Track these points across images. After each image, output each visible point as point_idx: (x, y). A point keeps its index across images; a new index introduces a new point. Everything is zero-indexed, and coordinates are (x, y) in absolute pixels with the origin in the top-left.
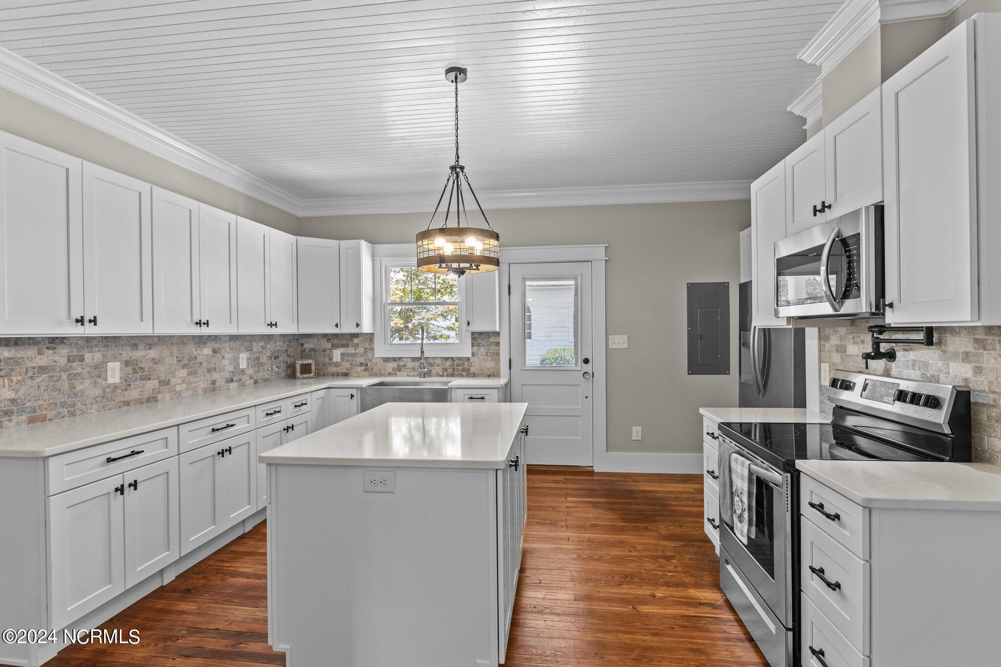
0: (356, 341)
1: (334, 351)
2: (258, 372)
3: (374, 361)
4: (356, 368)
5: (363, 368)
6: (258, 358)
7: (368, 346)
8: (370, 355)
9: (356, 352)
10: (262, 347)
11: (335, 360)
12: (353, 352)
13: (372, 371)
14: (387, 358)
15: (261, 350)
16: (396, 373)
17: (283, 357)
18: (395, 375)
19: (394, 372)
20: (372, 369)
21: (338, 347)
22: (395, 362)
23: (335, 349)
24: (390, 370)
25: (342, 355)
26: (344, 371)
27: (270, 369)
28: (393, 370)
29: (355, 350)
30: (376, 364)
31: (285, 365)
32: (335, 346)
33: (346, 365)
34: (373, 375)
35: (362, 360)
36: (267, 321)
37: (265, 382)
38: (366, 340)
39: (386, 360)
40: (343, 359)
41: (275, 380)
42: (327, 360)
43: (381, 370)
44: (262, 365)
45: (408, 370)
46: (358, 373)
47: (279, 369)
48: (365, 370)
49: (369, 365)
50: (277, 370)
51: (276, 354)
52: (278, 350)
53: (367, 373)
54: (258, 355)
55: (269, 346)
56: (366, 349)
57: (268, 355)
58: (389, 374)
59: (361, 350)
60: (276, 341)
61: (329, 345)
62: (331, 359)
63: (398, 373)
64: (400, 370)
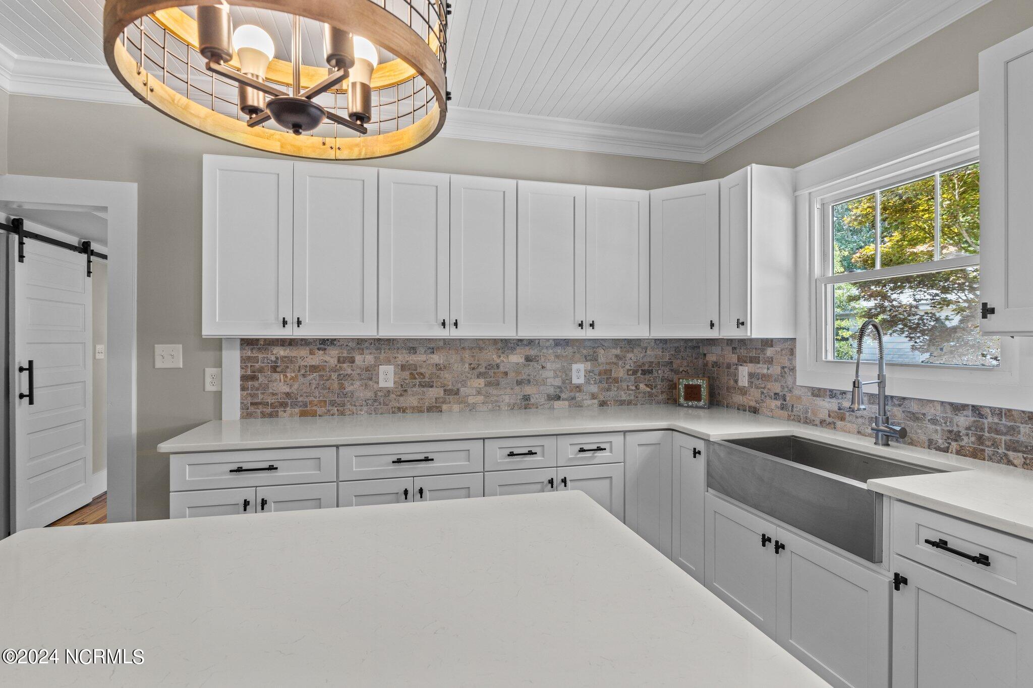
0: (769, 352)
1: (740, 368)
2: (609, 390)
3: (797, 392)
4: (768, 400)
5: (778, 403)
6: (608, 372)
7: (787, 364)
8: (790, 380)
9: (769, 371)
10: (617, 356)
11: (740, 384)
12: (765, 371)
13: (792, 411)
14: (819, 389)
15: (614, 360)
16: (834, 423)
17: (660, 373)
18: (832, 426)
19: (829, 420)
20: (793, 406)
21: (745, 362)
22: (834, 400)
23: (741, 365)
24: (823, 415)
25: (751, 375)
26: (753, 404)
27: (634, 388)
28: (829, 416)
29: (768, 369)
30: (799, 398)
31: (666, 384)
32: (742, 361)
33: (755, 394)
34: (794, 420)
35: (776, 387)
36: (576, 319)
37: (622, 405)
38: (784, 352)
39: (818, 393)
40: (750, 383)
41: (642, 404)
42: (732, 382)
43: (807, 412)
44: (616, 380)
45: (860, 420)
46: (772, 410)
47: (652, 389)
48: (783, 407)
49: (788, 399)
50: (648, 389)
51: (646, 367)
52: (651, 363)
53: (785, 413)
54: (608, 367)
55: (630, 355)
56: (783, 368)
57: (628, 367)
58: (822, 423)
59: (776, 370)
60: (646, 348)
61: (734, 359)
62: (736, 381)
63: (839, 424)
64: (842, 419)
